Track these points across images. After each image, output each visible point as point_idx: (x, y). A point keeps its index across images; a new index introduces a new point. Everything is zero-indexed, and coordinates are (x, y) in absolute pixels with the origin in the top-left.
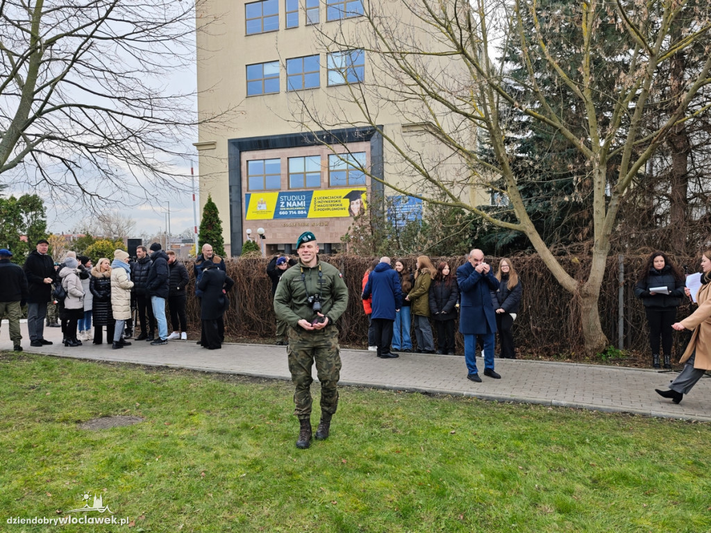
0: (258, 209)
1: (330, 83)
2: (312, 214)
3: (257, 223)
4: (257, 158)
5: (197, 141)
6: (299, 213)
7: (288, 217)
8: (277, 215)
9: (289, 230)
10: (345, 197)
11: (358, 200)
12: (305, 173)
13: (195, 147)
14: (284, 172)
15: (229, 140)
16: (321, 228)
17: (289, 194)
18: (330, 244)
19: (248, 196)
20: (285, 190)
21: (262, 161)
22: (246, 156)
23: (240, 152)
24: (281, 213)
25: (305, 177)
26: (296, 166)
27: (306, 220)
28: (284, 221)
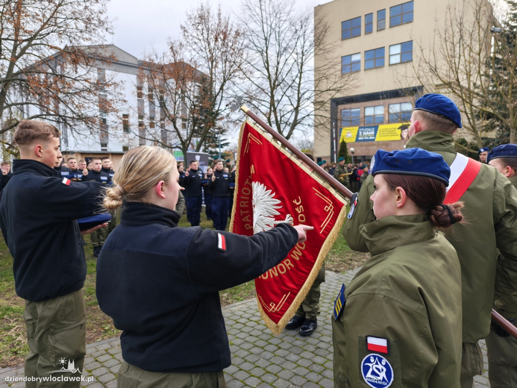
1: (391, 63)
2: (378, 138)
4: (347, 108)
5: (313, 101)
6: (370, 138)
8: (357, 140)
9: (364, 148)
10: (399, 128)
11: (406, 130)
12: (374, 116)
13: (313, 104)
14: (362, 115)
15: (331, 99)
16: (384, 146)
19: (341, 130)
20: (362, 125)
21: (350, 110)
22: (341, 107)
23: (337, 105)
24: (359, 138)
26: (369, 112)
27: (374, 142)
28: (362, 143)
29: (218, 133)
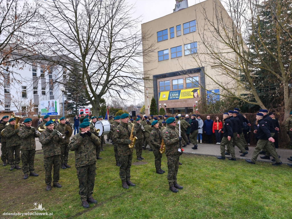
0: (163, 97)
1: (185, 55)
2: (181, 98)
3: (163, 102)
4: (162, 81)
6: (176, 97)
7: (173, 99)
8: (169, 99)
9: (173, 103)
10: (192, 92)
11: (196, 92)
12: (178, 84)
14: (171, 85)
15: (153, 76)
16: (184, 102)
17: (173, 92)
18: (187, 108)
19: (160, 93)
20: (171, 90)
21: (164, 82)
22: (158, 80)
24: (170, 98)
25: (178, 86)
26: (175, 82)
27: (179, 100)
28: (171, 100)
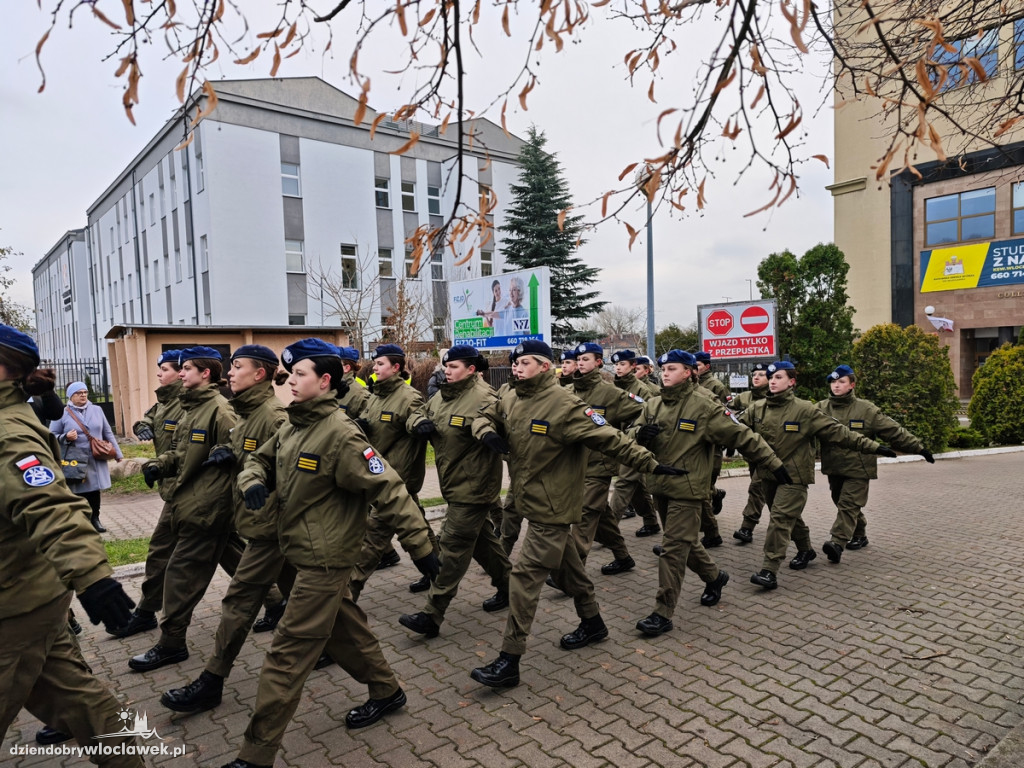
0: (947, 273)
3: (942, 297)
4: (945, 193)
5: (831, 183)
7: (1011, 281)
8: (985, 281)
9: (1010, 304)
13: (830, 192)
14: (1002, 208)
15: (894, 172)
17: (1012, 244)
20: (1004, 237)
21: (957, 196)
22: (921, 193)
23: (913, 186)
24: (994, 276)
28: (1002, 288)
29: (573, 280)
